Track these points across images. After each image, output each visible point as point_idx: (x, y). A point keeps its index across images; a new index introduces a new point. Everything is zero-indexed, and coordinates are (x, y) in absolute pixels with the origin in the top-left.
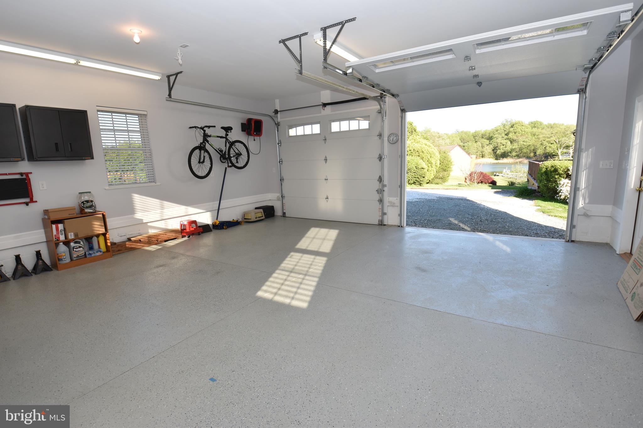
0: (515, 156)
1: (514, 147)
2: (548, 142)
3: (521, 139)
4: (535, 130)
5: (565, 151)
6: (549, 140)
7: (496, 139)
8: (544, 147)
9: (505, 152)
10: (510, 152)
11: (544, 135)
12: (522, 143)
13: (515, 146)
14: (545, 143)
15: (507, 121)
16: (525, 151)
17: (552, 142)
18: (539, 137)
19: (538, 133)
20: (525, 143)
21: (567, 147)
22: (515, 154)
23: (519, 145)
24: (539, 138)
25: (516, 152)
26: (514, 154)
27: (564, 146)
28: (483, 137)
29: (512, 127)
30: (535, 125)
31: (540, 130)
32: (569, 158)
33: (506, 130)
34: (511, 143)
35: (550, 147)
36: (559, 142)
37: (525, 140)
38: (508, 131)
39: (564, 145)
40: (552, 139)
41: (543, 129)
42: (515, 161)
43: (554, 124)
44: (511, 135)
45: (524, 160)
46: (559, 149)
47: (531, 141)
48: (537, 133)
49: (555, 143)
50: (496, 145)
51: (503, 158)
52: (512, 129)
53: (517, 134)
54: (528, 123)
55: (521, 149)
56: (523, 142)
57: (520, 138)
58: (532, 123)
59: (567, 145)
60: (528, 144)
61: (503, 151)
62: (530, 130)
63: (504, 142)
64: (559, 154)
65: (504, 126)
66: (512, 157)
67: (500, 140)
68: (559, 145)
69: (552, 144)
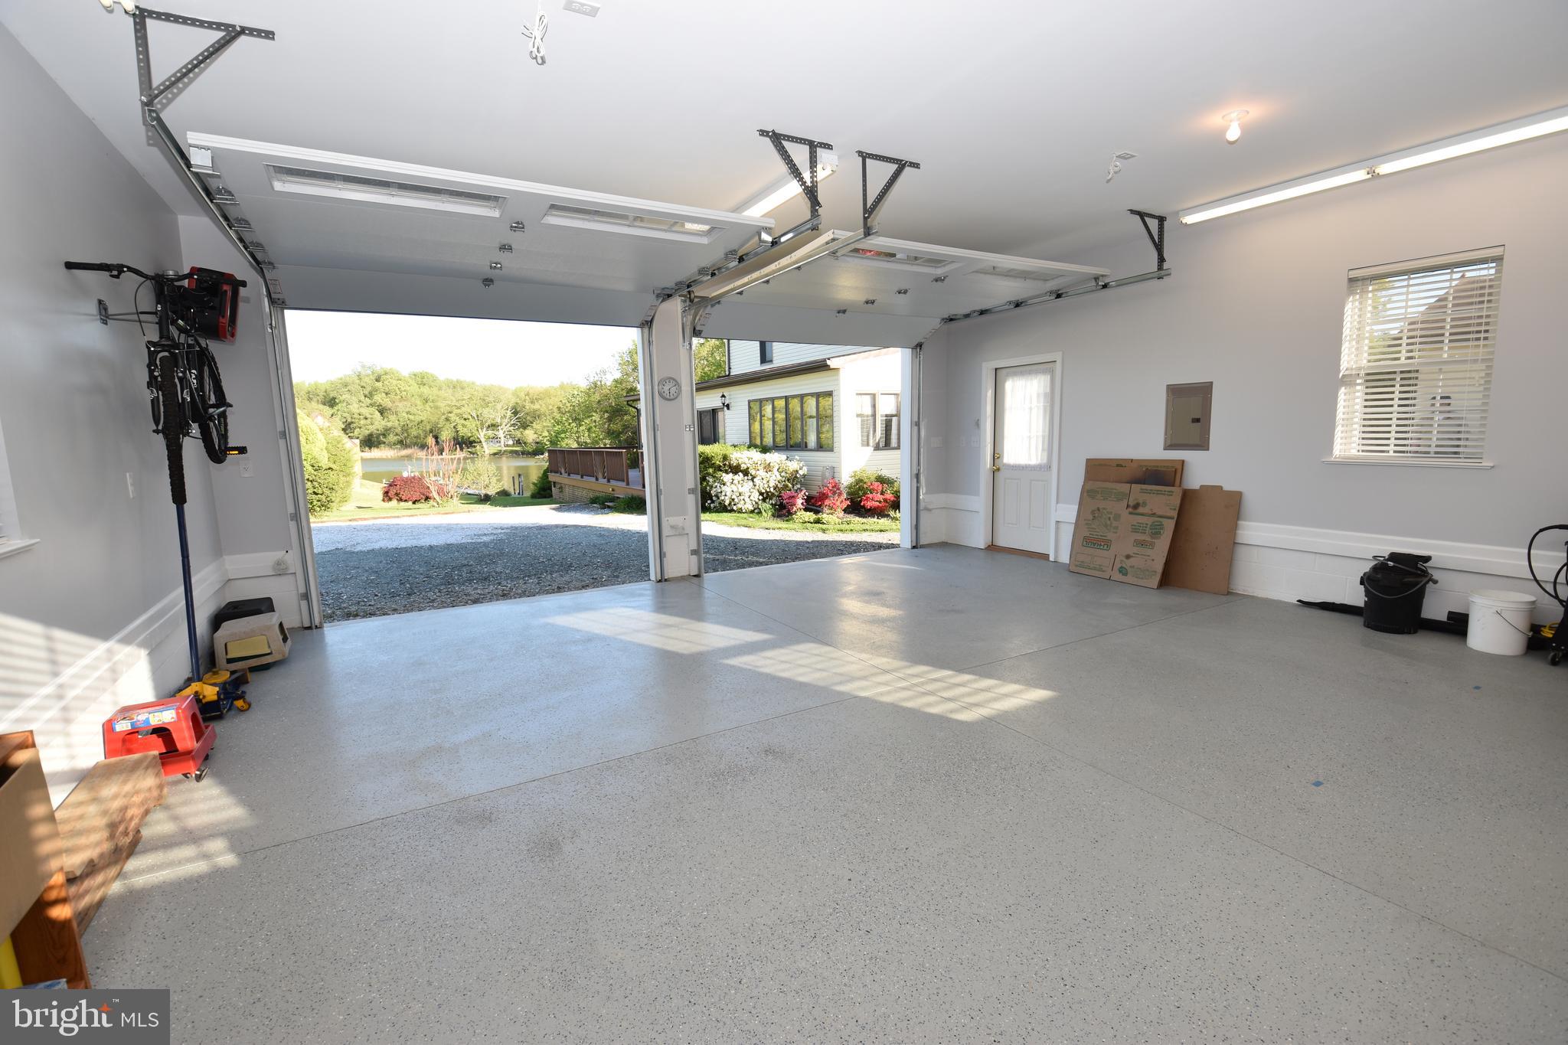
0: (394, 444)
1: (389, 425)
2: (460, 416)
3: (401, 407)
4: (425, 390)
5: (490, 433)
6: (459, 411)
7: (345, 404)
8: (453, 424)
9: (371, 435)
10: (384, 435)
11: (449, 403)
12: (404, 414)
13: (392, 421)
14: (453, 417)
15: (363, 367)
16: (414, 432)
17: (466, 417)
18: (436, 404)
19: (433, 396)
20: (411, 417)
21: (494, 426)
22: (395, 438)
23: (401, 419)
24: (437, 408)
25: (397, 434)
26: (392, 438)
27: (487, 424)
28: (310, 399)
29: (378, 380)
30: (424, 380)
31: (435, 391)
32: (500, 446)
33: (364, 385)
34: (381, 414)
35: (463, 425)
36: (478, 416)
37: (410, 410)
38: (369, 389)
39: (489, 423)
40: (463, 409)
41: (440, 389)
42: (399, 454)
43: (457, 381)
44: (379, 398)
45: (418, 451)
46: (480, 430)
47: (424, 414)
48: (430, 396)
49: (470, 417)
50: (349, 420)
51: (370, 448)
52: (379, 385)
53: (392, 396)
54: (407, 375)
55: (405, 429)
56: (407, 413)
57: (400, 405)
58: (415, 375)
59: (494, 422)
60: (418, 419)
61: (367, 432)
62: (414, 388)
63: (366, 411)
64: (483, 440)
65: (359, 377)
66: (391, 445)
67: (354, 408)
68: (478, 423)
69: (465, 419)
